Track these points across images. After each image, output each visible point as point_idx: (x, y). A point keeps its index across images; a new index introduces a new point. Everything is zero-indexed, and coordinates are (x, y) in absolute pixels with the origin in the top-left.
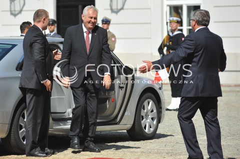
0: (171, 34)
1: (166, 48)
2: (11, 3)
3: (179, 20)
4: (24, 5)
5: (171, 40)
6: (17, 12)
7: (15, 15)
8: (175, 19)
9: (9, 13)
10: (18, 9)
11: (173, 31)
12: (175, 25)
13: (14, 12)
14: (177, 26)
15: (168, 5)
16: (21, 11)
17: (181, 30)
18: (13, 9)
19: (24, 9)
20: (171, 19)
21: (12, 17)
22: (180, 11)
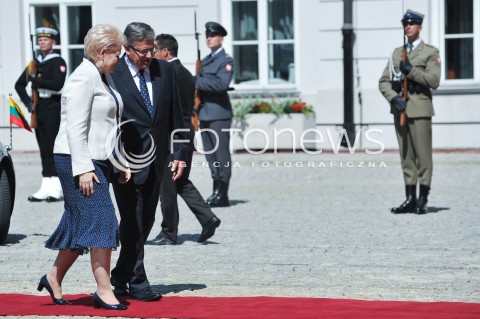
0: (40, 59)
1: (30, 84)
3: (54, 32)
5: (40, 70)
11: (43, 53)
12: (47, 42)
14: (51, 44)
17: (58, 51)
20: (40, 30)
22: (54, 16)
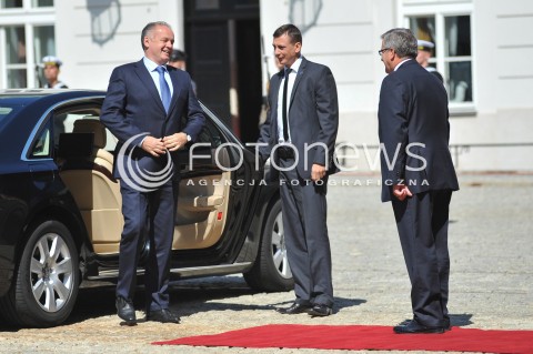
2: (93, 20)
4: (119, 21)
6: (104, 37)
7: (101, 43)
8: (421, 43)
9: (89, 39)
10: (106, 30)
13: (98, 38)
15: (406, 16)
16: (112, 36)
18: (96, 32)
19: (119, 30)
21: (96, 46)
